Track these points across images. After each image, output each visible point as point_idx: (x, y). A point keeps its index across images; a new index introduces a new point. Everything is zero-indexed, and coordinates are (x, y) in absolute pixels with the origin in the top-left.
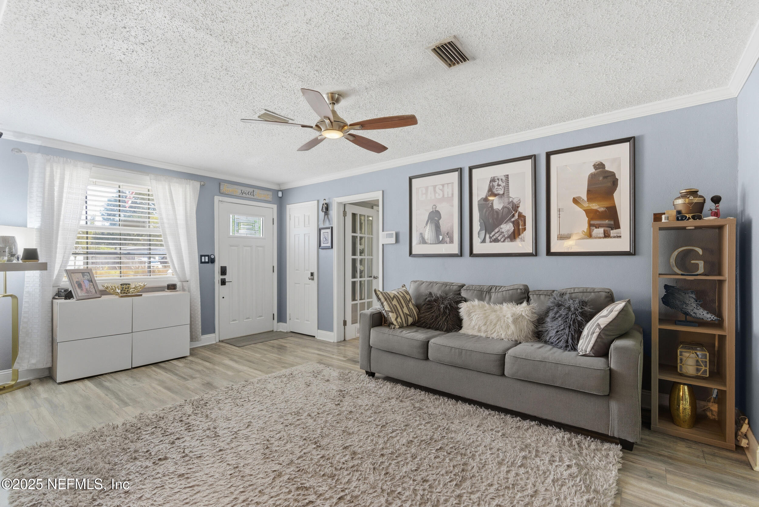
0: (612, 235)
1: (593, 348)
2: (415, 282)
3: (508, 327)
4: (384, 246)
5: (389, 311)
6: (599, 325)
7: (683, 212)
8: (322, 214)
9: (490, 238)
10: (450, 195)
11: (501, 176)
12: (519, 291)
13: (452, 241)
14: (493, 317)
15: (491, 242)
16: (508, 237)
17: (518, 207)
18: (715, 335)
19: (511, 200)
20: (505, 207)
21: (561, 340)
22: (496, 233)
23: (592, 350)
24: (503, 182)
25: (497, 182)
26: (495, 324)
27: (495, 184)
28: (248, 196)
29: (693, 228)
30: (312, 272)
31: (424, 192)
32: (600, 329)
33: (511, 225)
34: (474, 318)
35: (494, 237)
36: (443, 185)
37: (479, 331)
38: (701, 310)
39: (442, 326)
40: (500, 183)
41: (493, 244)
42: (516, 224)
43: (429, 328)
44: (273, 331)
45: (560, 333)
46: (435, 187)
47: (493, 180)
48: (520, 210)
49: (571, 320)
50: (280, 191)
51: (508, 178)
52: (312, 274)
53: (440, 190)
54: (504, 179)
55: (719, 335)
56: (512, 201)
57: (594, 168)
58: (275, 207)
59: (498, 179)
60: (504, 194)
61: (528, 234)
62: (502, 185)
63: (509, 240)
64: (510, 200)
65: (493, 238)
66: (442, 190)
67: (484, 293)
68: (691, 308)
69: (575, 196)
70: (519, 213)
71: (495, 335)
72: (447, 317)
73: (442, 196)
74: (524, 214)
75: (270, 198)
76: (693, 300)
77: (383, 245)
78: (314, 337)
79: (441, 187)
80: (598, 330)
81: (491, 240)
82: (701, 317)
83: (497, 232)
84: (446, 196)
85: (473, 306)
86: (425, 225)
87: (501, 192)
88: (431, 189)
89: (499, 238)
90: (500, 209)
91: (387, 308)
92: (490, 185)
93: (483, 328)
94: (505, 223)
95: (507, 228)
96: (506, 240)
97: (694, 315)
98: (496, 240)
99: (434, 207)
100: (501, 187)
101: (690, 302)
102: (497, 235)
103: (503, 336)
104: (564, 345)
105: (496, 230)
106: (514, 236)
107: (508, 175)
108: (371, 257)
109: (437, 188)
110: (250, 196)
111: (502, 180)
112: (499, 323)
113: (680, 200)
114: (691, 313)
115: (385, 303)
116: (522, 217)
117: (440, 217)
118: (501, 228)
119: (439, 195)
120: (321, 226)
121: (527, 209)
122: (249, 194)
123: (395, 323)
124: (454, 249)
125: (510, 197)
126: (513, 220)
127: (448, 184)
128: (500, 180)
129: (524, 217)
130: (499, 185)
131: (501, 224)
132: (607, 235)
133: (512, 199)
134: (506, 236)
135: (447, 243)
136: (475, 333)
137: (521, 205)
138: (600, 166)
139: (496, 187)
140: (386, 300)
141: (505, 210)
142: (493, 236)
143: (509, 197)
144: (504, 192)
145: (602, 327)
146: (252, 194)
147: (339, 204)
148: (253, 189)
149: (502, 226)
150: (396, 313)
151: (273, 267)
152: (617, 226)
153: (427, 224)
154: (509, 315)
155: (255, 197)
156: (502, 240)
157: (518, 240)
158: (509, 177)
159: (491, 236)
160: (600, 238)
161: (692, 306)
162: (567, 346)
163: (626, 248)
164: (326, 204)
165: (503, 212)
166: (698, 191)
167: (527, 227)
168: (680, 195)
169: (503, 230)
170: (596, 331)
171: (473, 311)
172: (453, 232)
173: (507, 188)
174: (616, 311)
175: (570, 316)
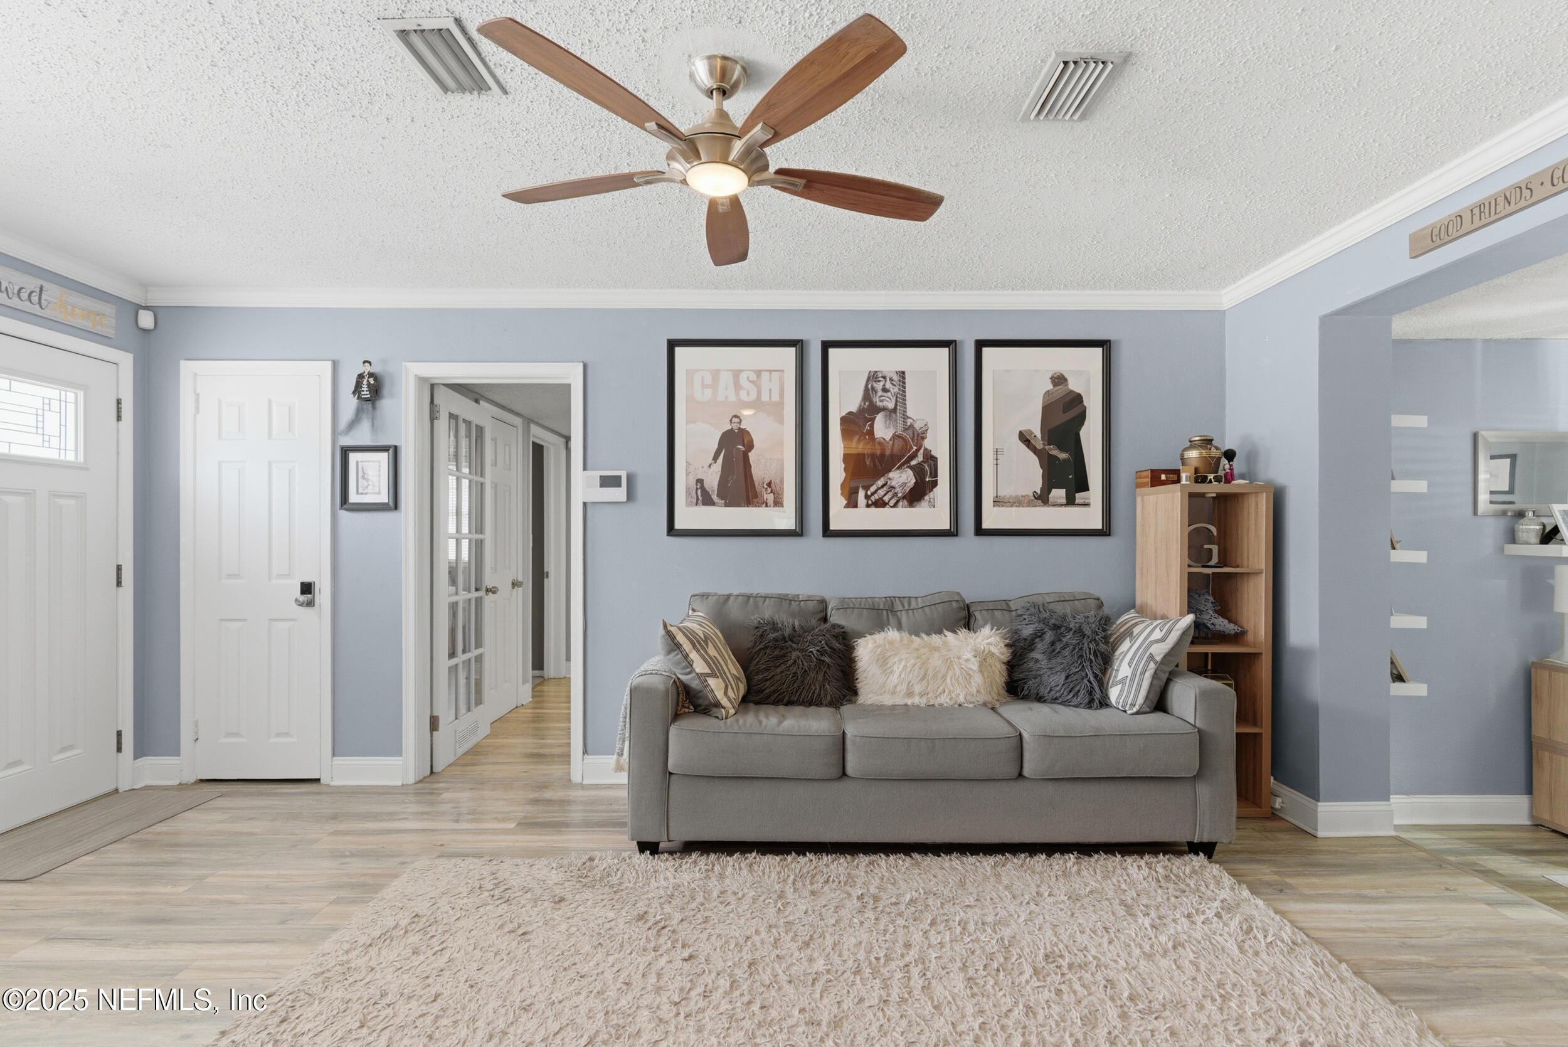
0: (1077, 501)
1: (1147, 698)
2: (704, 596)
3: (968, 676)
4: (589, 507)
5: (708, 675)
6: (1151, 657)
7: (1201, 470)
8: (349, 404)
9: (867, 497)
10: (776, 398)
11: (890, 372)
12: (954, 604)
13: (778, 503)
14: (936, 661)
15: (868, 506)
16: (904, 498)
17: (923, 438)
18: (1206, 654)
19: (909, 422)
20: (899, 436)
21: (1079, 691)
22: (879, 489)
23: (1147, 701)
24: (893, 384)
25: (882, 384)
26: (944, 677)
27: (879, 386)
28: (15, 302)
29: (1214, 495)
30: (307, 580)
31: (708, 380)
32: (1156, 662)
33: (910, 473)
34: (897, 669)
35: (876, 496)
36: (759, 373)
37: (910, 694)
38: (1222, 619)
39: (819, 695)
40: (888, 385)
41: (873, 510)
42: (919, 471)
43: (790, 703)
44: (116, 790)
45: (1075, 677)
46: (736, 374)
47: (873, 377)
48: (927, 444)
49: (1090, 653)
50: (147, 308)
51: (904, 378)
52: (307, 588)
53: (752, 382)
54: (896, 378)
55: (1213, 654)
56: (911, 426)
57: (1052, 382)
58: (126, 360)
59: (884, 377)
60: (895, 408)
61: (942, 492)
62: (891, 390)
63: (905, 502)
64: (909, 424)
65: (873, 498)
66: (756, 384)
67: (882, 614)
68: (1208, 617)
69: (1022, 429)
70: (926, 449)
71: (944, 700)
72: (825, 672)
73: (756, 394)
74: (933, 453)
75: (108, 327)
76: (1210, 605)
77: (585, 504)
78: (318, 780)
79: (753, 377)
80: (1152, 666)
81: (870, 502)
82: (1221, 629)
83: (883, 486)
84: (765, 397)
85: (891, 643)
86: (710, 460)
87: (891, 405)
88: (726, 378)
89: (886, 499)
90: (888, 439)
91: (700, 667)
92: (866, 386)
93: (917, 688)
94: (898, 468)
95: (902, 478)
96: (900, 504)
97: (1211, 627)
98: (880, 504)
99: (735, 420)
100: (889, 394)
101: (1206, 608)
102: (881, 492)
103: (961, 699)
104: (1087, 700)
105: (880, 483)
106: (916, 495)
107: (903, 373)
108: (480, 536)
109: (743, 377)
110: (26, 306)
111: (891, 380)
112: (950, 674)
113: (1194, 452)
114: (1209, 625)
115: (693, 655)
116: (931, 459)
117: (750, 446)
118: (890, 479)
119: (748, 394)
120: (347, 441)
121: (938, 444)
122: (25, 295)
123: (724, 702)
124: (785, 519)
125: (908, 417)
126: (913, 463)
127: (770, 371)
128: (888, 379)
129: (934, 459)
130: (885, 390)
131: (890, 471)
132: (1070, 501)
133: (911, 421)
134: (900, 495)
135: (767, 506)
136: (899, 700)
137: (929, 434)
138: (1059, 380)
139: (880, 393)
140: (694, 646)
141: (899, 444)
142: (873, 494)
143: (905, 417)
144: (896, 405)
145: (1158, 658)
146: (35, 298)
147: (422, 380)
148: (40, 282)
149: (891, 475)
150: (722, 678)
151: (119, 568)
152: (1084, 486)
153: (715, 458)
154: (968, 655)
155: (47, 313)
156: (892, 503)
157: (924, 503)
158: (907, 376)
159: (869, 493)
160: (1061, 505)
161: (1209, 613)
162: (1091, 701)
163: (1098, 525)
164: (371, 375)
165: (893, 444)
166: (1212, 440)
167: (939, 478)
168: (1189, 444)
169: (894, 483)
170: (1149, 667)
171: (892, 653)
172: (782, 482)
173: (901, 397)
174: (1177, 630)
175: (1086, 645)
